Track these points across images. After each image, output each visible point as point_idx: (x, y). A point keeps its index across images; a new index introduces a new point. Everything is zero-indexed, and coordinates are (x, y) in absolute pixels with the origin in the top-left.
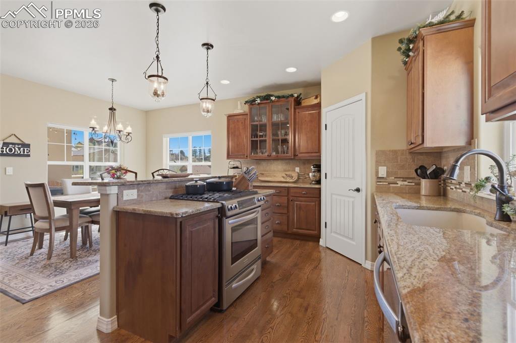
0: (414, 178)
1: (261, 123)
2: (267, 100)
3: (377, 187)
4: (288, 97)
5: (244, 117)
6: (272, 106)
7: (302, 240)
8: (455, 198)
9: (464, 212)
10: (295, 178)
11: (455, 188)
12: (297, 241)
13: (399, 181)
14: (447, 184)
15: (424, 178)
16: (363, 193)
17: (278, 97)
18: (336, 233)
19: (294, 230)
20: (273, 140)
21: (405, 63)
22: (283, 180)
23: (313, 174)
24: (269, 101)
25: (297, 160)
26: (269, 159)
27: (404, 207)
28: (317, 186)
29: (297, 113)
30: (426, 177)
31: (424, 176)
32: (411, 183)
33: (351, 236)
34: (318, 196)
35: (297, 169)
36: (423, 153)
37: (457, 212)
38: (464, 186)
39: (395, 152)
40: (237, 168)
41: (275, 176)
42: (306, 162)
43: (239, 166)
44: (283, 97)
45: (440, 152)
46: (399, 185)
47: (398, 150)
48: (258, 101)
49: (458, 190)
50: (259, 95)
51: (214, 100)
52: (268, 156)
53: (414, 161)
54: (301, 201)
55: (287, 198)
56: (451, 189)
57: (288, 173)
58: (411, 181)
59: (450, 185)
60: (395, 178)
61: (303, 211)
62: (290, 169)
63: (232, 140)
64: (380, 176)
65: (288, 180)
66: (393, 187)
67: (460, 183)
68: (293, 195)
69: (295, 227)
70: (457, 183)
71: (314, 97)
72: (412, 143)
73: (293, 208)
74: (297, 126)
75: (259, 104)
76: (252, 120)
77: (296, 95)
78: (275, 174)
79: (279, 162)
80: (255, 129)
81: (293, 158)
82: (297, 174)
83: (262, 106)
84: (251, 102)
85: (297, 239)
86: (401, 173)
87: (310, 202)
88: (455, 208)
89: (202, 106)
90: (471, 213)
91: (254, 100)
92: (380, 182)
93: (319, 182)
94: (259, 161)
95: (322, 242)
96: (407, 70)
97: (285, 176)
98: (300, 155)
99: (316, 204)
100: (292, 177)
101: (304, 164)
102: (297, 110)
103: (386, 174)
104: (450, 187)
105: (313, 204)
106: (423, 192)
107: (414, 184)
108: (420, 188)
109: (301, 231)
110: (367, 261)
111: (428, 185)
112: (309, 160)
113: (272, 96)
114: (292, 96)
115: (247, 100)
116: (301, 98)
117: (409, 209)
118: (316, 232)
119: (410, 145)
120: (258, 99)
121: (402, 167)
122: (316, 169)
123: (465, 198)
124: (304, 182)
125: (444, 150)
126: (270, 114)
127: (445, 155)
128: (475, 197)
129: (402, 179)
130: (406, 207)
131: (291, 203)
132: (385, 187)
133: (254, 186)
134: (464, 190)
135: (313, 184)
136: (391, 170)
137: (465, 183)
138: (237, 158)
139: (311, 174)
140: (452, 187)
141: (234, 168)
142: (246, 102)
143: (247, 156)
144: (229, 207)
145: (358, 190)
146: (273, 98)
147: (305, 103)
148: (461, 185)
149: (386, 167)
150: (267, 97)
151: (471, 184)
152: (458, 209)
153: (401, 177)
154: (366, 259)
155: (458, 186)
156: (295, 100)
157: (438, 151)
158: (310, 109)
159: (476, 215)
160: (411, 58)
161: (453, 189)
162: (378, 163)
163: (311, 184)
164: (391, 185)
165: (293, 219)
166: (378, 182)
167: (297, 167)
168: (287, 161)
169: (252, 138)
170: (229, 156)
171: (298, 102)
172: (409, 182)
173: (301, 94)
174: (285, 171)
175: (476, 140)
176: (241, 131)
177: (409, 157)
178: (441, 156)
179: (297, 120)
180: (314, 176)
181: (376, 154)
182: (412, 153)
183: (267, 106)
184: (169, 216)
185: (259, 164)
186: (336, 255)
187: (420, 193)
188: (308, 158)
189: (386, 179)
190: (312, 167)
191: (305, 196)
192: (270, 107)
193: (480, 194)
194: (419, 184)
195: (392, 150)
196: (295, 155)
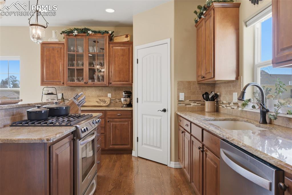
0: (200, 101)
1: (78, 53)
2: (84, 33)
3: (178, 107)
4: (104, 33)
5: (60, 46)
6: (88, 39)
7: (117, 154)
8: (226, 113)
9: (238, 121)
10: (108, 102)
11: (226, 106)
12: (113, 155)
13: (192, 103)
14: (219, 104)
15: (207, 101)
16: (168, 113)
17: (95, 32)
18: (146, 144)
19: (111, 146)
20: (90, 69)
21: (196, 22)
22: (97, 104)
23: (125, 98)
24: (86, 34)
25: (111, 87)
26: (86, 86)
27: (207, 120)
28: (129, 109)
29: (111, 48)
30: (208, 100)
31: (207, 99)
32: (199, 104)
33: (159, 145)
34: (130, 117)
35: (109, 95)
36: (205, 83)
37: (234, 121)
38: (233, 105)
39: (189, 83)
40: (52, 94)
41: (89, 101)
42: (117, 88)
43: (54, 92)
44: (99, 32)
45: (215, 83)
46: (192, 106)
47: (192, 81)
48: (76, 33)
49: (228, 108)
50: (76, 27)
51: (45, 28)
52: (85, 83)
53: (200, 89)
54: (117, 122)
55: (104, 119)
56: (222, 107)
57: (101, 98)
58: (198, 103)
59: (222, 104)
60: (189, 101)
61: (118, 129)
62: (103, 95)
63: (46, 67)
64: (180, 99)
65: (102, 104)
66: (188, 107)
67: (229, 103)
68: (109, 117)
69: (112, 144)
70: (227, 103)
71: (125, 36)
72: (204, 77)
73: (110, 128)
74: (111, 59)
75: (76, 35)
76: (69, 50)
77: (110, 32)
78: (89, 100)
79: (93, 89)
80: (71, 58)
81: (107, 85)
82: (109, 100)
83: (79, 37)
84: (69, 33)
85: (112, 154)
86: (193, 97)
87: (124, 122)
88: (233, 119)
89: (32, 32)
90: (242, 121)
91: (71, 32)
92: (180, 104)
93: (130, 105)
94: (73, 87)
95: (134, 154)
96: (196, 27)
97: (99, 101)
98: (113, 83)
99: (128, 124)
100: (105, 102)
101: (115, 90)
102: (111, 45)
103: (184, 99)
104: (221, 106)
105: (127, 123)
106: (207, 109)
107: (200, 105)
108: (204, 107)
109: (116, 147)
110: (171, 162)
111: (209, 105)
112: (119, 87)
113: (89, 30)
114: (107, 32)
115: (63, 30)
116: (113, 35)
117: (209, 121)
118: (129, 146)
119: (202, 78)
120: (76, 31)
121: (194, 93)
122: (127, 95)
123: (234, 112)
124: (115, 106)
125: (217, 82)
126: (87, 45)
127: (218, 85)
128: (242, 111)
129: (193, 102)
130: (208, 120)
131: (108, 124)
132: (183, 107)
133: (82, 110)
134: (232, 107)
135: (125, 107)
136: (187, 95)
137: (234, 103)
138: (53, 84)
139: (122, 99)
140: (223, 106)
141: (49, 94)
142: (63, 32)
143: (63, 83)
144: (83, 129)
145: (164, 111)
146: (90, 32)
147: (117, 40)
148: (230, 104)
149: (184, 93)
150: (84, 31)
151: (238, 104)
152: (235, 119)
153: (193, 100)
154: (171, 160)
155: (228, 105)
156: (109, 37)
157: (214, 83)
158: (122, 45)
159: (245, 122)
160: (201, 19)
161: (224, 107)
162: (179, 90)
163: (122, 107)
164: (187, 106)
165: (110, 137)
166: (179, 104)
167: (110, 93)
168: (100, 88)
169: (68, 66)
170: (43, 83)
171: (111, 38)
172: (197, 104)
173: (113, 32)
174: (98, 96)
175: (242, 77)
176: (57, 59)
177: (197, 86)
178: (215, 86)
179: (111, 53)
180: (126, 100)
181: (178, 84)
182: (199, 83)
183: (84, 38)
184: (38, 142)
185: (74, 90)
186: (147, 161)
187: (204, 111)
188: (120, 86)
189: (184, 102)
190: (124, 93)
191: (120, 117)
192: (87, 40)
193: (245, 109)
194: (204, 105)
195: (188, 81)
196: (109, 83)
